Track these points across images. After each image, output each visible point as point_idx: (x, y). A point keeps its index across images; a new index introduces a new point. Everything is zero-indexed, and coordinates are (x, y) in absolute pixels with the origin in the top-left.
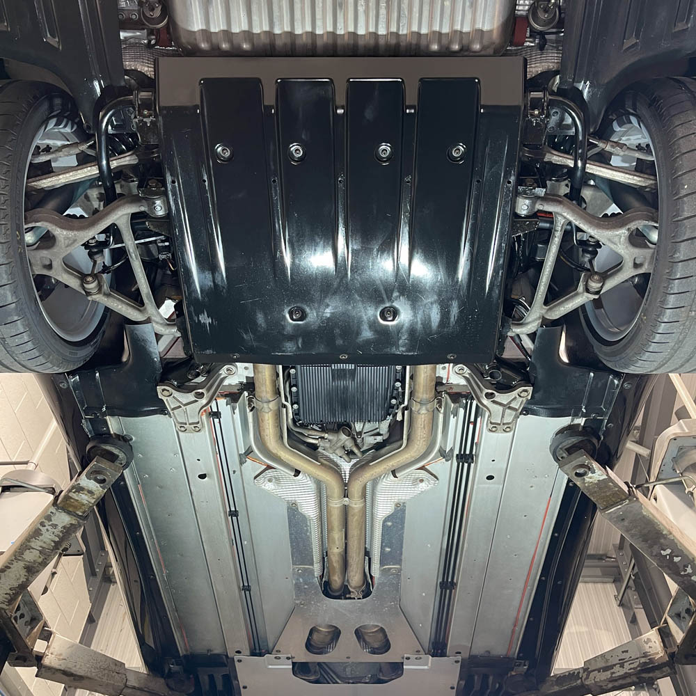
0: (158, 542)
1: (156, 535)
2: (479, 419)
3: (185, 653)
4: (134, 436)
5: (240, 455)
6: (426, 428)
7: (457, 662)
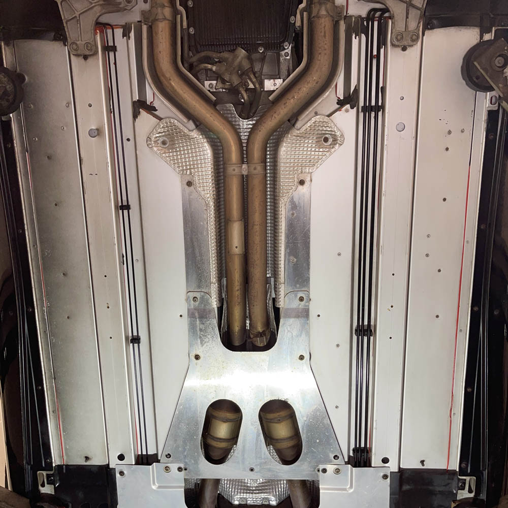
0: (42, 251)
1: (40, 238)
2: (382, 51)
3: (58, 463)
4: (27, 76)
5: (134, 103)
6: (327, 37)
7: (385, 477)
